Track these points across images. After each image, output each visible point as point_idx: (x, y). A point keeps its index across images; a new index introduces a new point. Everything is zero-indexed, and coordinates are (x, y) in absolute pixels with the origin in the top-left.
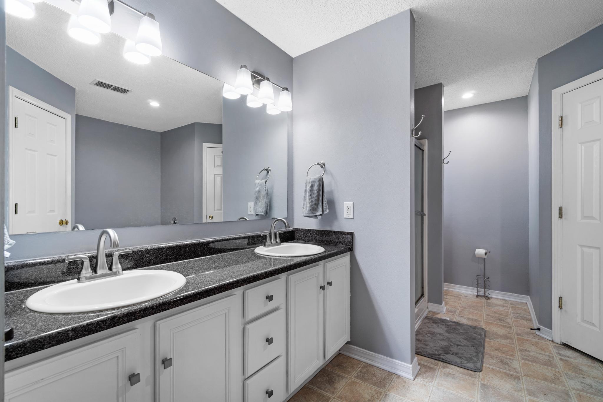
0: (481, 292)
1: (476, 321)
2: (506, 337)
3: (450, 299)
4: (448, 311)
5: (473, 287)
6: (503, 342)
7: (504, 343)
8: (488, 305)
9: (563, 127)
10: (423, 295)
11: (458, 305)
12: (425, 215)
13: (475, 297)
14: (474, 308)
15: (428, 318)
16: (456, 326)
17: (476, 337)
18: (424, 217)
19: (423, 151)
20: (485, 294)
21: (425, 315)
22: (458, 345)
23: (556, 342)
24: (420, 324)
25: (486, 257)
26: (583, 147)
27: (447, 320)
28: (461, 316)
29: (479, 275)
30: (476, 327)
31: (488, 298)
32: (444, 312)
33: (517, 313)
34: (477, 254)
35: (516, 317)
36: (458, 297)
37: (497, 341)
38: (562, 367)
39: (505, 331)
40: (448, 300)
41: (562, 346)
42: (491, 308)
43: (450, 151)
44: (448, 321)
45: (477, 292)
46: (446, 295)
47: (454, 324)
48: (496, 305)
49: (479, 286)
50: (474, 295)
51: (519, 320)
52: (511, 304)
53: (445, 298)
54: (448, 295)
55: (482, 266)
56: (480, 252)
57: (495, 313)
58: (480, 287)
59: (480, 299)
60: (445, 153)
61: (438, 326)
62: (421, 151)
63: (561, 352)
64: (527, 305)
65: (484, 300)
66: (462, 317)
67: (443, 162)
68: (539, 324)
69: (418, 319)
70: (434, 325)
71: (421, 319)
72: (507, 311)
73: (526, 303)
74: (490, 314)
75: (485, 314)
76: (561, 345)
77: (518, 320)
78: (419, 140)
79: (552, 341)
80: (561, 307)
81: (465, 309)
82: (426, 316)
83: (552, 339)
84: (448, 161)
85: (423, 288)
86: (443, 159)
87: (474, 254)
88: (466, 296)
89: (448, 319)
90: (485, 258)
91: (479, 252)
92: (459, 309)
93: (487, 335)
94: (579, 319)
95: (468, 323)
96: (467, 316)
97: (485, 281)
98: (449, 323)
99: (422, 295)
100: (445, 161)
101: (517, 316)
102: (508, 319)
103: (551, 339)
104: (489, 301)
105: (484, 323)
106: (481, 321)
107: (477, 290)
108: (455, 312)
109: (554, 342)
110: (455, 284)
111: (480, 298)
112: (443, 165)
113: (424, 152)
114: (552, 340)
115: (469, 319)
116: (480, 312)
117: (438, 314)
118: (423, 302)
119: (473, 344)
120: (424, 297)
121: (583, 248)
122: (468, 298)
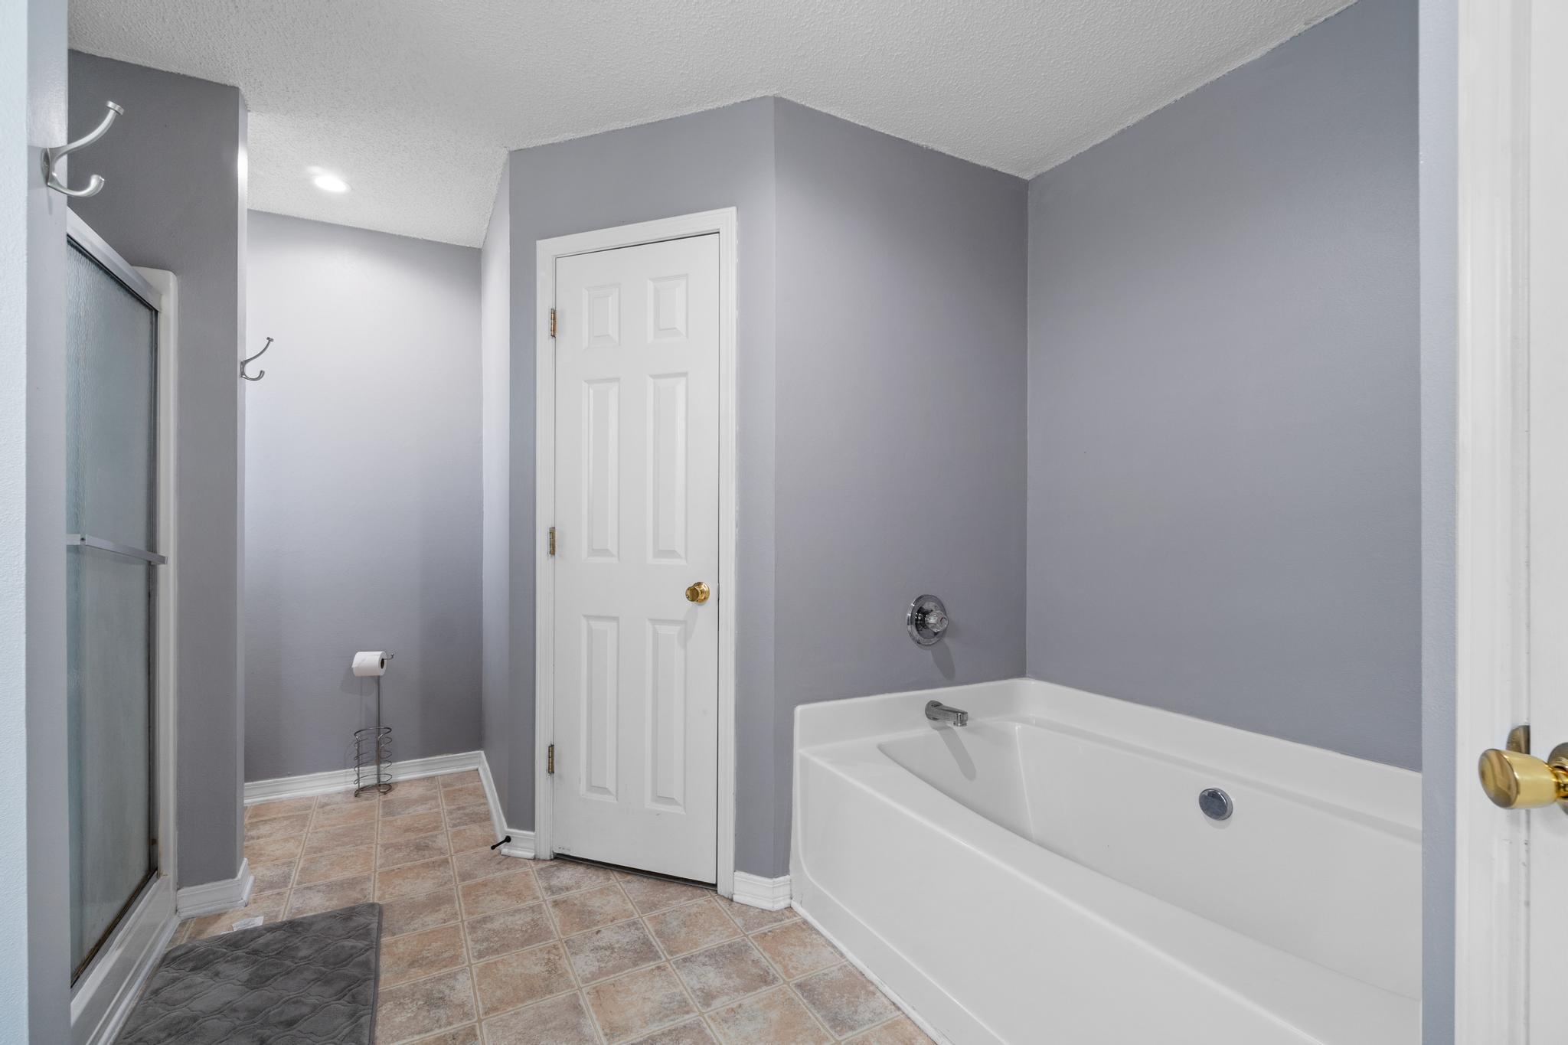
0: (369, 774)
1: (353, 883)
2: (436, 902)
3: (271, 835)
4: (261, 887)
5: (345, 768)
6: (428, 925)
7: (431, 927)
8: (389, 810)
9: (557, 336)
10: (157, 869)
11: (297, 848)
12: (163, 560)
13: (352, 798)
14: (346, 840)
15: (174, 959)
16: (285, 939)
17: (353, 951)
18: (161, 568)
19: (154, 312)
20: (379, 779)
21: (160, 948)
22: (290, 1023)
23: (541, 858)
24: (132, 1005)
25: (381, 672)
26: (591, 392)
27: (255, 929)
28: (305, 889)
29: (363, 728)
30: (353, 908)
31: (389, 787)
32: (245, 898)
33: (459, 809)
34: (358, 668)
35: (458, 821)
36: (300, 814)
37: (414, 930)
38: (558, 927)
39: (433, 881)
40: (261, 841)
41: (552, 863)
42: (396, 820)
43: (270, 340)
44: (255, 935)
45: (358, 780)
46: (254, 825)
47: (277, 934)
48: (409, 803)
49: (364, 761)
50: (347, 792)
51: (465, 827)
52: (445, 786)
53: (253, 838)
54: (265, 822)
55: (371, 700)
56: (367, 660)
57: (407, 830)
58: (366, 764)
59: (367, 799)
60: (250, 343)
61: (217, 974)
62: (145, 313)
63: (554, 882)
64: (479, 774)
65: (377, 799)
66: (309, 888)
67: (243, 373)
68: (510, 825)
69: (127, 985)
70: (198, 978)
71: (140, 979)
72: (436, 810)
73: (477, 770)
74: (394, 841)
75: (378, 846)
76: (551, 860)
77: (462, 828)
78: (135, 268)
79: (535, 859)
80: (551, 770)
81: (319, 854)
82: (164, 951)
83: (533, 854)
84: (262, 373)
85: (152, 841)
86: (240, 358)
87: (350, 669)
88: (323, 806)
89: (259, 922)
90: (379, 677)
91: (363, 661)
92: (302, 860)
93: (385, 925)
94: (583, 787)
95: (328, 903)
96: (326, 878)
97: (378, 743)
98: (261, 941)
99: (152, 869)
100: (251, 370)
101: (460, 818)
102: (440, 837)
103: (531, 855)
104: (390, 796)
105: (377, 881)
106: (369, 879)
107: (358, 775)
108: (285, 879)
109: (539, 860)
110: (289, 775)
111: (364, 795)
112: (239, 380)
113: (161, 317)
114: (535, 856)
115: (330, 887)
116: (363, 848)
117: (218, 916)
118: (150, 901)
119: (343, 984)
120: (158, 876)
121: (590, 622)
122: (328, 807)
